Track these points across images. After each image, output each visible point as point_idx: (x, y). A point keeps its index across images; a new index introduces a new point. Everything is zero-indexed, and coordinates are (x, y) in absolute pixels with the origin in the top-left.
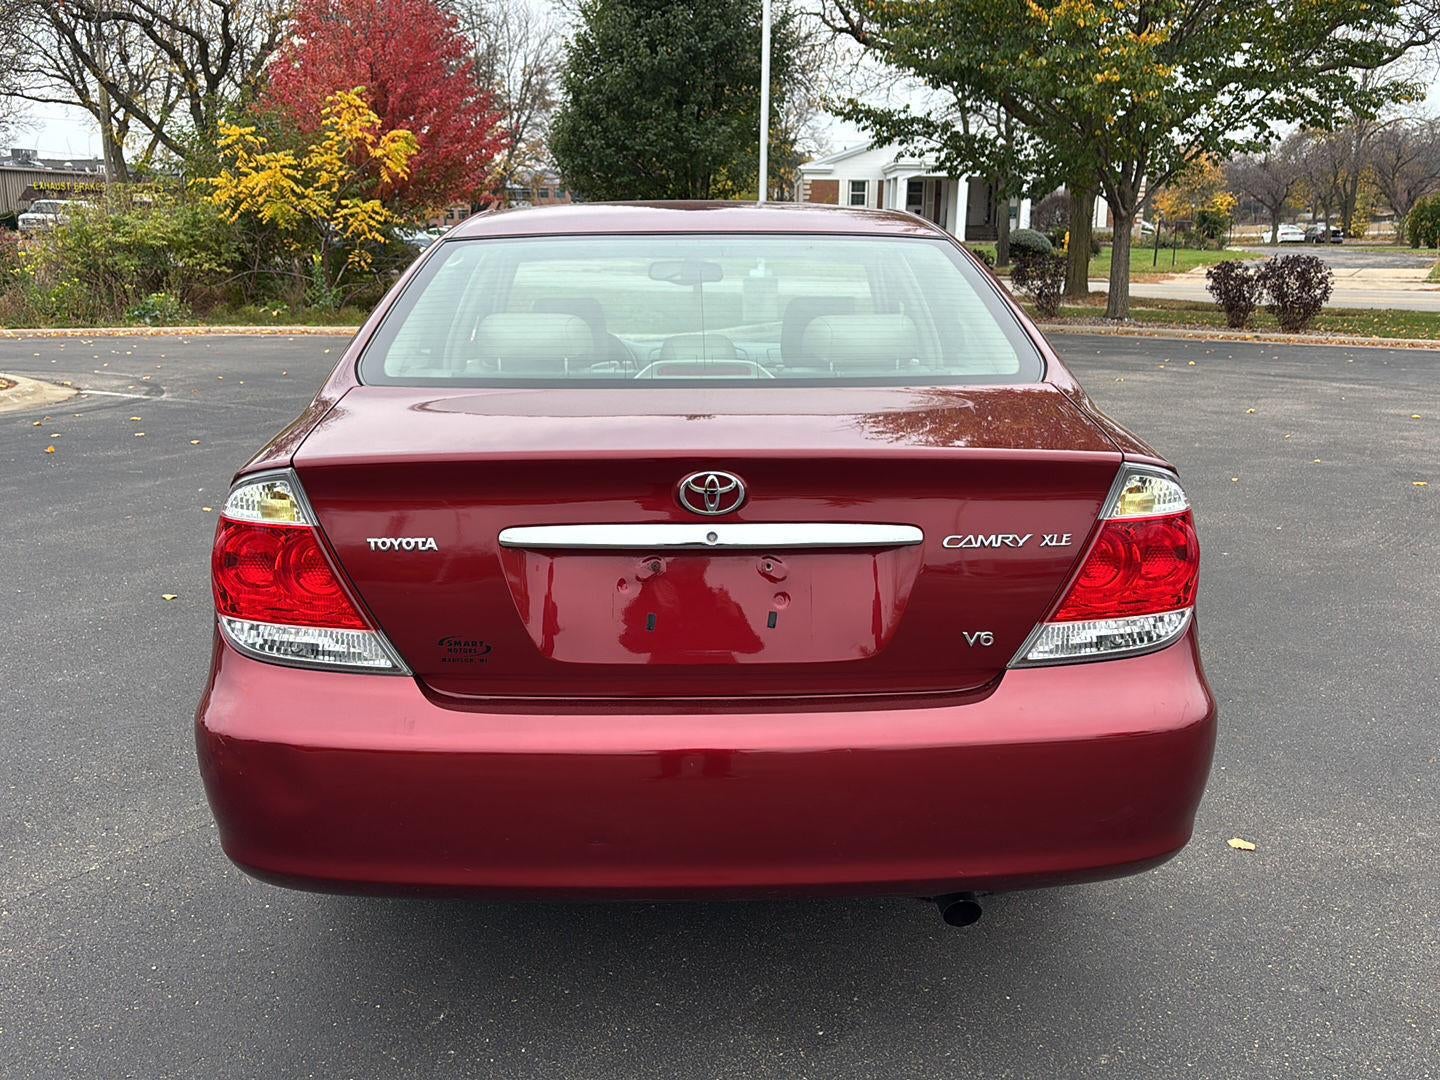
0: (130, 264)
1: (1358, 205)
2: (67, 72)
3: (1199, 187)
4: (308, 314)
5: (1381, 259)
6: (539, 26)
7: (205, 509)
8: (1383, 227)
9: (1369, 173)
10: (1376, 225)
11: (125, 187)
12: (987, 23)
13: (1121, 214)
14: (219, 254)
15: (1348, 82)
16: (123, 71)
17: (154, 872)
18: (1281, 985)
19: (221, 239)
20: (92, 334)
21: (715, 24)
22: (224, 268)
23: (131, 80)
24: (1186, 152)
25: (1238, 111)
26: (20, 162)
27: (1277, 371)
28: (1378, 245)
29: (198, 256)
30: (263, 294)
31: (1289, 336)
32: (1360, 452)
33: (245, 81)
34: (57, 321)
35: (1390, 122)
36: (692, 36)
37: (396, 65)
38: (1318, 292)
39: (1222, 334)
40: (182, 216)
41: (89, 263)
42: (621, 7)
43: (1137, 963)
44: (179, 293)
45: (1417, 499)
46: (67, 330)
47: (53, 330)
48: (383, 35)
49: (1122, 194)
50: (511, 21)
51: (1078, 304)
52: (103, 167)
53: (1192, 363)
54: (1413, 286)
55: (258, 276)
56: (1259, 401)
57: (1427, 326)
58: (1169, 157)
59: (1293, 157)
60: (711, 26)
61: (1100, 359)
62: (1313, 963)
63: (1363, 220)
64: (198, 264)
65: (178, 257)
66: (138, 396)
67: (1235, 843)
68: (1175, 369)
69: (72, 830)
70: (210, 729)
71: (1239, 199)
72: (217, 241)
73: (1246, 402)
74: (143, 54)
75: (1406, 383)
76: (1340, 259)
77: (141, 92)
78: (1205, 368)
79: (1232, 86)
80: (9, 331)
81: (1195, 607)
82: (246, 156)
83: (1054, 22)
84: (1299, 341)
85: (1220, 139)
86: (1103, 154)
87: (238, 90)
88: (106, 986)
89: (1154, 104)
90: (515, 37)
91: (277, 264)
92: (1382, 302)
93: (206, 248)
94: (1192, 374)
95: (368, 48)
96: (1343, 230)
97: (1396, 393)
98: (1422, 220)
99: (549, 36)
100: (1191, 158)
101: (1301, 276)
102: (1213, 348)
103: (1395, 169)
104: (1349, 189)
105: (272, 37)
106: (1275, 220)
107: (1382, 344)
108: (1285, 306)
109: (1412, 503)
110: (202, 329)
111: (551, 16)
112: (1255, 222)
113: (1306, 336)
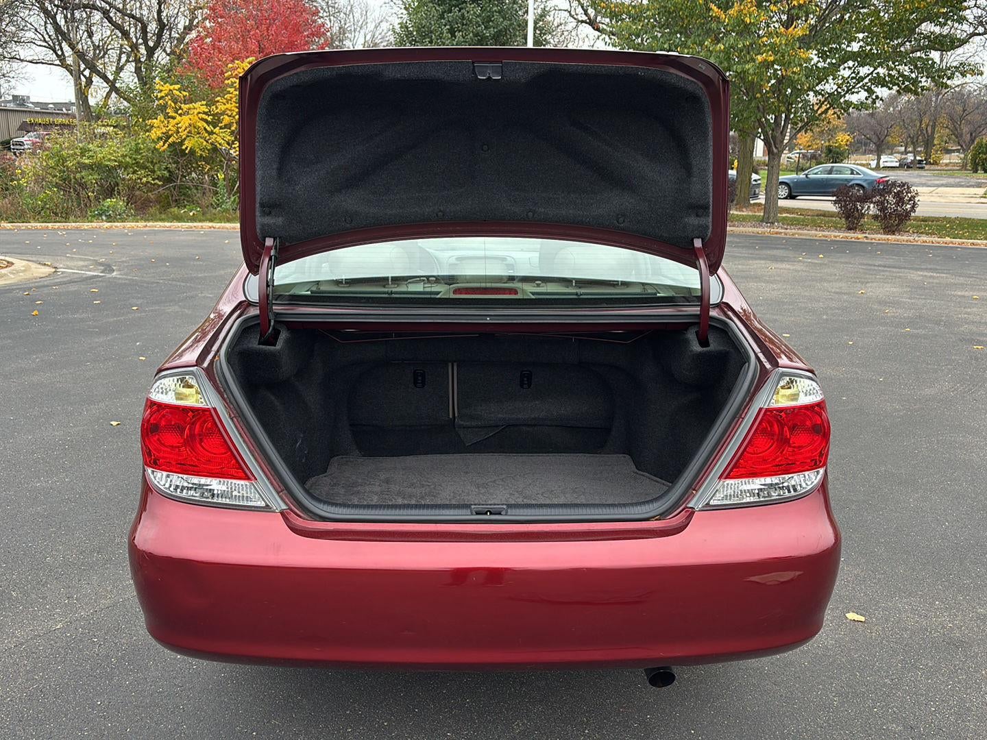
0: (92, 178)
1: (936, 142)
2: (51, 43)
3: (826, 129)
4: (215, 214)
5: (951, 180)
6: (374, 15)
7: (141, 358)
8: (953, 158)
9: (943, 119)
10: (948, 156)
11: (90, 125)
12: (683, 19)
13: (773, 151)
14: (153, 172)
15: (930, 62)
16: (89, 43)
17: (100, 630)
18: (883, 724)
19: (155, 161)
20: (66, 227)
21: (495, 17)
22: (156, 181)
23: (95, 50)
24: (818, 109)
25: (854, 81)
26: (18, 105)
27: (880, 263)
28: (949, 170)
29: (139, 173)
30: (184, 199)
31: (888, 236)
32: (938, 323)
33: (173, 52)
34: (42, 218)
35: (958, 86)
36: (479, 26)
37: (276, 42)
38: (909, 206)
39: (842, 235)
40: (128, 145)
41: (64, 177)
42: (431, 5)
43: (783, 706)
44: (125, 199)
45: (976, 359)
46: (48, 224)
47: (39, 224)
48: (268, 21)
49: (774, 137)
50: (355, 10)
51: (743, 211)
52: (75, 107)
53: (821, 256)
54: (973, 200)
55: (180, 187)
56: (868, 285)
57: (983, 230)
58: (807, 112)
59: (891, 109)
60: (493, 19)
61: (757, 252)
62: (905, 708)
63: (939, 152)
64: (138, 178)
65: (126, 173)
66: (96, 274)
67: (851, 616)
68: (809, 260)
69: (44, 598)
70: (138, 547)
71: (854, 137)
72: (152, 162)
73: (859, 285)
74: (103, 32)
75: (969, 272)
76: (923, 180)
77: (101, 57)
78: (831, 260)
79: (851, 63)
80: (9, 225)
81: (826, 468)
82: (173, 105)
83: (729, 20)
84: (895, 241)
85: (842, 100)
86: (762, 110)
87: (168, 57)
88: (66, 715)
89: (796, 77)
90: (358, 21)
91: (193, 178)
92: (953, 213)
93: (145, 168)
94: (821, 264)
95: (257, 31)
96: (925, 160)
97: (962, 280)
98: (979, 153)
99: (381, 22)
100: (822, 113)
101: (897, 195)
102: (836, 244)
103: (962, 118)
104: (930, 132)
105: (191, 21)
106: (879, 152)
107: (952, 243)
108: (885, 216)
109: (973, 362)
110: (141, 224)
111: (383, 9)
112: (864, 153)
113: (900, 237)
